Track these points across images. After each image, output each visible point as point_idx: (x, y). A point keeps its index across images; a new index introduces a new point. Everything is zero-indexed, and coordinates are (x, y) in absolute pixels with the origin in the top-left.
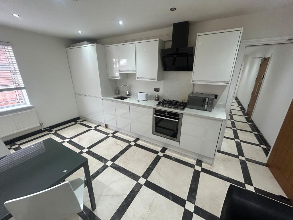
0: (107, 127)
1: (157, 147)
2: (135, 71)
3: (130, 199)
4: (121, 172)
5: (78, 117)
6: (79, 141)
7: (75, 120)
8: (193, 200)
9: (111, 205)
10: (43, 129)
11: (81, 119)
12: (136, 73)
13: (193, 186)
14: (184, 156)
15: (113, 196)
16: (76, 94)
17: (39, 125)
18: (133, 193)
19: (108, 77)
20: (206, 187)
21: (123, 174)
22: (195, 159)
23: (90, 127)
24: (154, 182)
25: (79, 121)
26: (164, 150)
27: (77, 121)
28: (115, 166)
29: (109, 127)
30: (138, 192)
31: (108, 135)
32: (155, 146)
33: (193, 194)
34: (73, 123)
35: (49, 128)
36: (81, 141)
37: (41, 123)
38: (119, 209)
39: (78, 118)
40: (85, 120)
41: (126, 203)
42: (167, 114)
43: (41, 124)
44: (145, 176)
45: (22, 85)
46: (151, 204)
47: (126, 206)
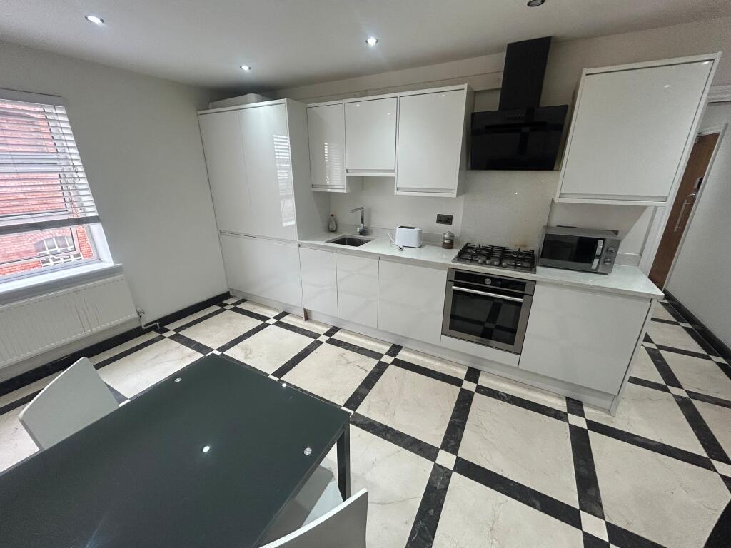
0: (307, 316)
1: (454, 369)
2: (393, 171)
3: (432, 511)
4: (382, 437)
5: (226, 292)
6: (247, 355)
7: (219, 301)
8: (595, 508)
9: (386, 528)
10: (145, 325)
11: (233, 297)
12: (394, 178)
13: (584, 471)
14: (529, 389)
15: (385, 504)
16: (221, 232)
17: (135, 315)
18: (435, 495)
19: (313, 186)
20: (617, 472)
21: (390, 441)
22: (560, 398)
23: (264, 318)
24: (477, 461)
25: (230, 301)
26: (473, 374)
27: (225, 302)
28: (361, 420)
29: (314, 317)
30: (446, 489)
31: (316, 338)
32: (447, 364)
33: (591, 492)
34: (216, 308)
35: (158, 323)
36: (250, 356)
37: (139, 310)
38: (410, 538)
39: (227, 295)
40: (244, 301)
41: (425, 522)
42: (489, 283)
43: (140, 314)
44: (449, 446)
45: (92, 211)
46: (491, 523)
47: (428, 532)
